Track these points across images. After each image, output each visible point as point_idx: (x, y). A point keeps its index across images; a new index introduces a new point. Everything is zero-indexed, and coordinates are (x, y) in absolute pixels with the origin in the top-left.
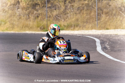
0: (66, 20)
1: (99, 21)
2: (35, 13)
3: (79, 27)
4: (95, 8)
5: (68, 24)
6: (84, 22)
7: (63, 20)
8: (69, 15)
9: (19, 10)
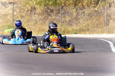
0: (78, 25)
1: (107, 26)
2: (50, 18)
3: (89, 31)
4: (104, 14)
5: (79, 28)
6: (94, 27)
7: (75, 25)
8: (80, 20)
9: (35, 15)
